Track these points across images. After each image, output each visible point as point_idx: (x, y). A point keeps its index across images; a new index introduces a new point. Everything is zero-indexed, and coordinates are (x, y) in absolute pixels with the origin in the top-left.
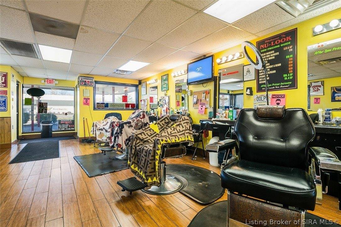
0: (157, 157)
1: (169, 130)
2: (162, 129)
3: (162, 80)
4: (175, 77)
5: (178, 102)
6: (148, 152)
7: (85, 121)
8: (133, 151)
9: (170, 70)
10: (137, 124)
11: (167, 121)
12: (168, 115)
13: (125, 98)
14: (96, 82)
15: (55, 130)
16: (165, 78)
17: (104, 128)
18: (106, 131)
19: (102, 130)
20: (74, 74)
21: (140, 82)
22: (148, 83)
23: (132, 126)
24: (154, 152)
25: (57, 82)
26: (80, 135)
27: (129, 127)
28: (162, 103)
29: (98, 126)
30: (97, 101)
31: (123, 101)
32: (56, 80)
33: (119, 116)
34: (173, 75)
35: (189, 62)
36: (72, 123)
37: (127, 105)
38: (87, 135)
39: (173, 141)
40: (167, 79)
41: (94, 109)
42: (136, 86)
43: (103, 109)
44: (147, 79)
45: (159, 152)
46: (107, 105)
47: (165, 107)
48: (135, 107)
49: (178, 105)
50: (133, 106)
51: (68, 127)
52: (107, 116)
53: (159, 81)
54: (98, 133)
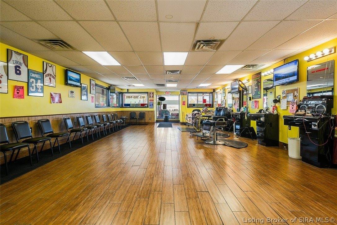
0: (199, 123)
4: (228, 89)
7: (183, 113)
8: (195, 122)
13: (204, 101)
14: (189, 93)
15: (170, 118)
16: (224, 89)
17: (191, 117)
20: (179, 89)
21: (214, 90)
22: (218, 91)
26: (181, 121)
29: (189, 116)
30: (189, 103)
31: (204, 102)
32: (170, 92)
33: (199, 111)
36: (178, 115)
37: (206, 105)
38: (184, 121)
41: (188, 107)
42: (212, 93)
43: (192, 107)
44: (217, 89)
45: (200, 121)
46: (194, 105)
48: (211, 106)
51: (176, 117)
52: (194, 111)
54: (188, 119)
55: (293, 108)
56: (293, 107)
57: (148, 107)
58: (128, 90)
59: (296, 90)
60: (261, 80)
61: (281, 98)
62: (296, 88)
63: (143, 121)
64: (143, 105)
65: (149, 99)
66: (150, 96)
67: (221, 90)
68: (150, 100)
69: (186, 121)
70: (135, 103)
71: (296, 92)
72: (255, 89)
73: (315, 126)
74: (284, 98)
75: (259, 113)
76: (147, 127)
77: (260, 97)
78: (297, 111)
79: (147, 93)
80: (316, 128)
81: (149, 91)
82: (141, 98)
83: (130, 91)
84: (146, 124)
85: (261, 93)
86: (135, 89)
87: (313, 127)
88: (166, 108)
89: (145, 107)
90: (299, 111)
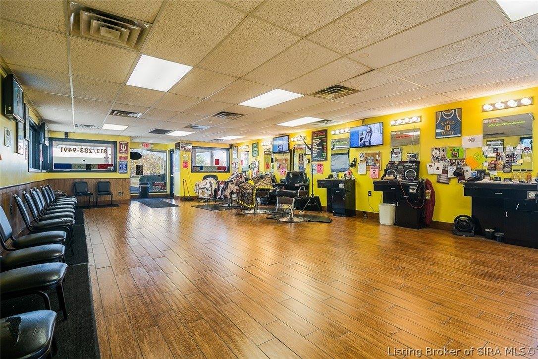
0: (254, 194)
1: (260, 183)
2: (255, 183)
3: (253, 147)
4: (263, 145)
5: (268, 164)
6: (249, 193)
7: (184, 182)
8: (240, 194)
9: (260, 140)
10: (237, 182)
11: (258, 179)
12: (258, 175)
13: (217, 162)
15: (151, 190)
16: (255, 145)
17: (205, 187)
18: (207, 190)
19: (203, 189)
21: (231, 146)
22: (239, 148)
23: (233, 183)
24: (253, 192)
25: (153, 146)
27: (232, 184)
28: (253, 167)
29: (200, 186)
32: (151, 144)
33: (215, 177)
34: (262, 144)
35: (274, 137)
37: (219, 168)
38: (187, 195)
39: (262, 187)
40: (257, 147)
41: (192, 171)
42: (228, 150)
43: (199, 171)
44: (238, 144)
45: (255, 192)
46: (201, 168)
47: (256, 169)
48: (227, 170)
49: (268, 167)
50: (224, 168)
51: (161, 189)
52: (205, 178)
53: (251, 147)
54: (200, 191)
55: (374, 173)
56: (374, 171)
57: (115, 171)
58: (66, 134)
59: (379, 154)
60: (327, 140)
61: (358, 161)
62: (377, 151)
63: (107, 198)
64: (103, 167)
65: (119, 155)
66: (121, 150)
67: (248, 146)
68: (120, 158)
69: (197, 194)
70: (85, 163)
71: (377, 157)
72: (318, 149)
73: (413, 189)
74: (362, 162)
75: (329, 178)
76: (116, 211)
77: (326, 160)
78: (385, 175)
79: (114, 143)
80: (415, 191)
81: (118, 140)
82: (98, 152)
83: (70, 137)
84: (112, 204)
85: (327, 154)
86: (92, 134)
87: (411, 191)
88: (142, 172)
89: (110, 171)
90: (387, 176)
